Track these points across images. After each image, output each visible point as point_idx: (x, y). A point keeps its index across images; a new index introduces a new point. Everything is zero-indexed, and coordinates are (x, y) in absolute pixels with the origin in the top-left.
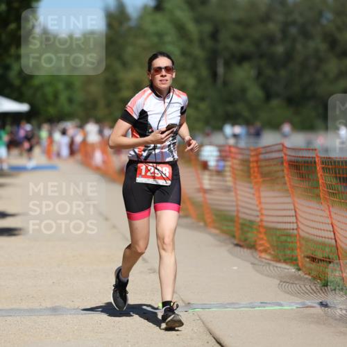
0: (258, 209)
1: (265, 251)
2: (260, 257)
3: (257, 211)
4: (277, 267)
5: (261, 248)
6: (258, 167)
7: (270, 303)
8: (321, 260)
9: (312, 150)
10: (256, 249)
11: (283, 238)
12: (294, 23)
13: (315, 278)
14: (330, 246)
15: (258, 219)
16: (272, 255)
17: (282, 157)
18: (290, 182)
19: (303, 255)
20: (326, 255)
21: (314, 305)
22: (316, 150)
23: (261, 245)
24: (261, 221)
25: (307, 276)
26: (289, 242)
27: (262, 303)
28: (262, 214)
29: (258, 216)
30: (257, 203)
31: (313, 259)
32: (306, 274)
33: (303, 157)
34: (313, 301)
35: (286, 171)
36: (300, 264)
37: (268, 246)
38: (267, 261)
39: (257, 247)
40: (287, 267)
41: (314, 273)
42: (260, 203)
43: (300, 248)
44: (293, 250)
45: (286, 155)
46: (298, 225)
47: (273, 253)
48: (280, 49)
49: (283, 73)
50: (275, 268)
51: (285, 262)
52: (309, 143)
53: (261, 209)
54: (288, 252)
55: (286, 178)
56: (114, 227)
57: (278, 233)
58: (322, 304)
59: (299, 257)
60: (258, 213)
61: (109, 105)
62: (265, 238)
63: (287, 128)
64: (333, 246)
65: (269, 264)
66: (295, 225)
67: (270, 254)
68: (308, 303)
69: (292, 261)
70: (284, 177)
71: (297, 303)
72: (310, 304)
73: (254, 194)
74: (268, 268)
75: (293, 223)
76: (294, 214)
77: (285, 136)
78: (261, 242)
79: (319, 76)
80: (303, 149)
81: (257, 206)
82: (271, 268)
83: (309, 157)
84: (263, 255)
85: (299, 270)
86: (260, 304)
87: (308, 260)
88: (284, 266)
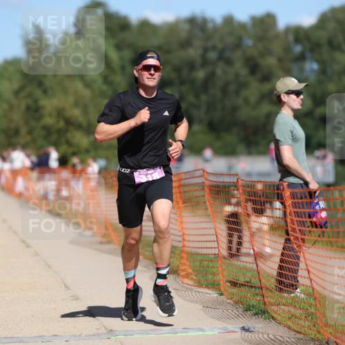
0: (181, 234)
1: (187, 276)
2: (182, 282)
3: (179, 236)
4: (199, 292)
5: (183, 273)
6: (180, 193)
7: (192, 329)
8: (242, 285)
9: (233, 175)
10: (179, 275)
11: (206, 263)
12: (214, 48)
13: (236, 303)
14: (251, 270)
15: (180, 245)
16: (194, 280)
17: (203, 183)
18: (211, 207)
19: (225, 280)
20: (248, 280)
21: (236, 330)
22: (237, 175)
23: (183, 270)
24: (184, 246)
25: (229, 301)
26: (211, 268)
27: (184, 328)
28: (184, 240)
29: (180, 241)
30: (180, 229)
31: (234, 284)
32: (228, 299)
33: (223, 182)
34: (235, 326)
35: (207, 196)
36: (222, 289)
37: (190, 271)
38: (189, 286)
39: (180, 272)
40: (210, 292)
41: (236, 298)
42: (183, 228)
43: (222, 273)
44: (214, 274)
45: (207, 180)
46: (219, 250)
47: (195, 277)
48: (201, 74)
49: (204, 98)
50: (197, 293)
51: (207, 287)
52: (230, 168)
53: (184, 234)
54: (210, 277)
55: (208, 203)
56: (37, 254)
57: (199, 257)
58: (243, 329)
59: (221, 282)
60: (180, 239)
61: (30, 132)
62: (187, 264)
63: (208, 153)
64: (254, 271)
65: (192, 289)
66: (217, 250)
67: (192, 279)
68: (230, 327)
69: (214, 286)
70: (205, 202)
71: (220, 329)
72: (232, 329)
73: (176, 220)
74: (190, 293)
75: (215, 248)
76: (215, 239)
77: (207, 161)
78: (184, 267)
79: (240, 101)
80: (224, 175)
81: (180, 231)
82: (194, 293)
83: (230, 182)
84: (186, 281)
85: (222, 294)
86: (182, 330)
87: (229, 284)
88: (206, 290)
